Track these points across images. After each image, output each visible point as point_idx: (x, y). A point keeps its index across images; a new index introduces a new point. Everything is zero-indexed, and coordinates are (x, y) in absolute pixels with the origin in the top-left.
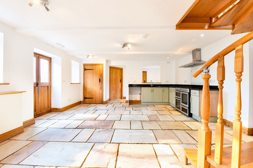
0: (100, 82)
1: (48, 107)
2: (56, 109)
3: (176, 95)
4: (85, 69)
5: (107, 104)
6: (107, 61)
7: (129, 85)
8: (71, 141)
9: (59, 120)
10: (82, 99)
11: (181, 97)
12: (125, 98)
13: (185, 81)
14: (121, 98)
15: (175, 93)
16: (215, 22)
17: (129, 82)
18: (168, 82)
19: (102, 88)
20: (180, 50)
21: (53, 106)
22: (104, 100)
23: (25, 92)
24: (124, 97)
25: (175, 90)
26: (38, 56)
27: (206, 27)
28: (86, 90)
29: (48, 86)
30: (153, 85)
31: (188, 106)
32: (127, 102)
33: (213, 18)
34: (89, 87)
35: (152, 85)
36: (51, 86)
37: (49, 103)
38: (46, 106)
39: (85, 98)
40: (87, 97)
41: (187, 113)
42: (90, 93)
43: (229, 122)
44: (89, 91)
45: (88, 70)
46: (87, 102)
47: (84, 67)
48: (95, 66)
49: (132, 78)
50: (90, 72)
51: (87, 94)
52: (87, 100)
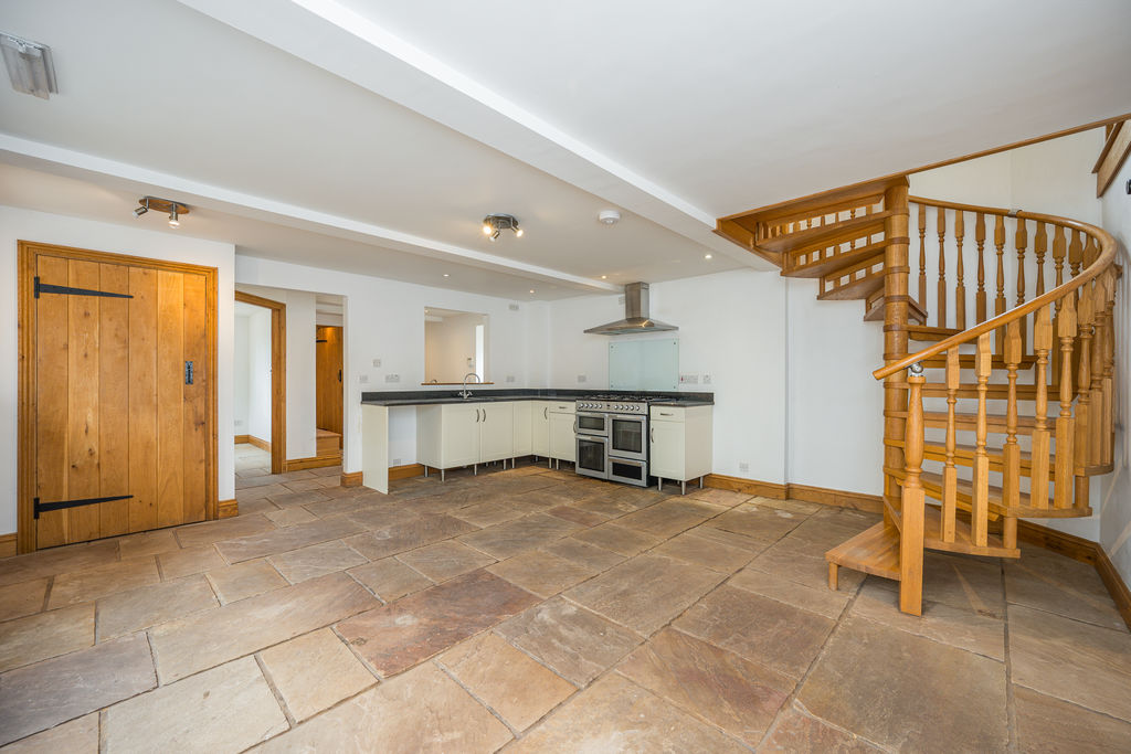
0: (190, 381)
4: (40, 288)
11: (607, 432)
15: (573, 418)
18: (512, 379)
19: (205, 422)
24: (291, 463)
25: (574, 407)
27: (752, 245)
30: (472, 391)
35: (468, 392)
40: (65, 498)
41: (640, 478)
42: (96, 462)
43: (739, 481)
44: (91, 453)
45: (70, 296)
46: (66, 531)
47: (25, 266)
48: (145, 274)
49: (377, 363)
50: (94, 311)
51: (62, 471)
52: (70, 517)
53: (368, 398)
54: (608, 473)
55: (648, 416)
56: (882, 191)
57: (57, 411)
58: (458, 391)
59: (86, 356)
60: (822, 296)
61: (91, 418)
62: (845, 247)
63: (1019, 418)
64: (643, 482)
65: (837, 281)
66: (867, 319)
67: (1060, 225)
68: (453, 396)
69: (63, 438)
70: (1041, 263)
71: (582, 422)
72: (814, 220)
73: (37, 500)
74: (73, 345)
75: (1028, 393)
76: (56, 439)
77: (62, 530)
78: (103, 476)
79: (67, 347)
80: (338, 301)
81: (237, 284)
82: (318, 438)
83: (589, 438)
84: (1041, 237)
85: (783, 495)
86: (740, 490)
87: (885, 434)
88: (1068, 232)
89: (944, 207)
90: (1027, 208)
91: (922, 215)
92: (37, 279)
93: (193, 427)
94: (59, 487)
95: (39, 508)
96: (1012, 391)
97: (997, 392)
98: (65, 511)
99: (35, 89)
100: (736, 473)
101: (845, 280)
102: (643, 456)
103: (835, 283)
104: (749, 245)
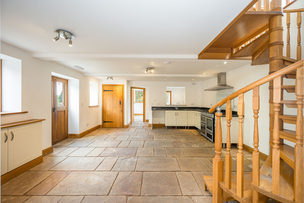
0: (120, 104)
1: (65, 133)
2: (74, 135)
3: (201, 120)
4: (104, 91)
5: (128, 129)
7: (152, 107)
8: (96, 170)
9: (78, 148)
10: (100, 123)
11: (206, 122)
12: (148, 121)
13: (211, 104)
14: (144, 121)
15: (200, 117)
16: (236, 53)
17: (152, 104)
18: (193, 104)
20: (204, 74)
21: (70, 132)
22: (125, 124)
23: (45, 120)
24: (146, 120)
25: (200, 115)
26: (54, 79)
27: (228, 57)
28: (106, 113)
29: (64, 111)
31: (212, 132)
32: (150, 126)
33: (234, 49)
34: (109, 109)
35: (177, 107)
36: (68, 110)
37: (66, 129)
38: (63, 132)
39: (104, 122)
44: (109, 115)
45: (107, 91)
46: (106, 126)
47: (103, 88)
48: (115, 87)
49: (155, 100)
50: (109, 93)
51: (106, 117)
78: (110, 118)
79: (107, 99)
83: (203, 124)
93: (121, 112)
98: (107, 123)
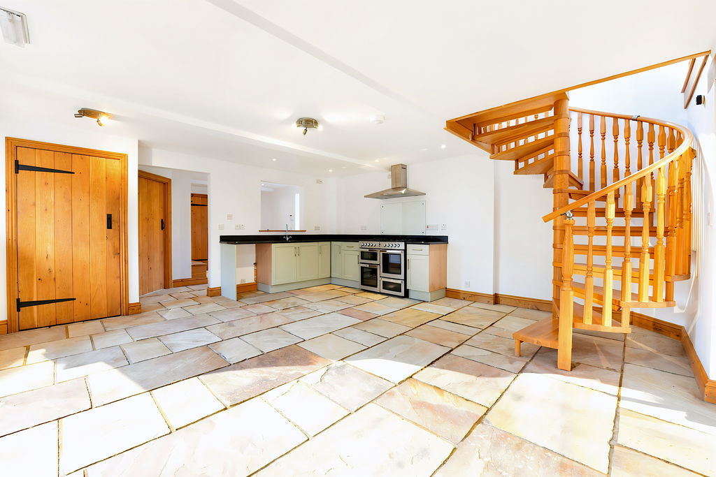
0: (109, 226)
4: (18, 167)
6: (142, 147)
7: (221, 237)
11: (379, 262)
14: (165, 287)
15: (358, 253)
19: (119, 252)
30: (291, 236)
32: (213, 292)
40: (35, 300)
41: (400, 291)
42: (53, 277)
43: (465, 293)
44: (50, 271)
45: (37, 172)
46: (36, 320)
47: (10, 153)
48: (82, 158)
49: (230, 217)
50: (51, 182)
51: (33, 282)
52: (38, 311)
53: (224, 239)
54: (380, 288)
55: (405, 251)
56: (552, 103)
57: (29, 244)
58: (283, 236)
59: (46, 210)
60: (517, 171)
61: (49, 248)
62: (531, 139)
63: (632, 248)
64: (402, 294)
65: (526, 161)
66: (545, 187)
67: (662, 126)
68: (279, 239)
69: (33, 262)
70: (651, 149)
71: (363, 256)
72: (511, 121)
73: (18, 300)
74: (38, 203)
75: (637, 231)
76: (29, 262)
77: (34, 319)
78: (58, 285)
79: (35, 204)
80: (205, 176)
81: (139, 165)
82: (193, 266)
83: (368, 266)
84: (652, 133)
85: (492, 301)
86: (464, 299)
87: (554, 259)
88: (667, 130)
89: (593, 114)
90: (643, 115)
91: (580, 119)
92: (17, 162)
93: (113, 256)
94: (31, 292)
95: (20, 305)
96: (628, 230)
97: (619, 231)
98: (35, 307)
99: (17, 41)
100: (463, 288)
101: (531, 161)
102: (402, 276)
103: (525, 163)
104: (469, 139)
